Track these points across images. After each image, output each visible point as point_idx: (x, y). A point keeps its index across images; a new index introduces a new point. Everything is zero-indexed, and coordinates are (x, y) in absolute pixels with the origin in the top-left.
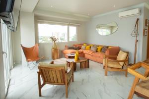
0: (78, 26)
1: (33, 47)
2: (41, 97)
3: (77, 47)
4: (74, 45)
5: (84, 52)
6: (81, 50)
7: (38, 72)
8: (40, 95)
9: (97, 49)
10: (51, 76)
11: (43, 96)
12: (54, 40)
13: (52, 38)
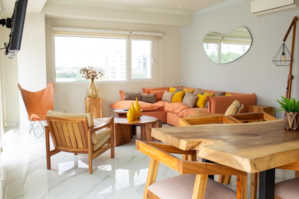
0: (156, 39)
1: (43, 91)
2: (49, 170)
3: (151, 95)
4: (144, 91)
5: (166, 109)
6: (159, 104)
7: (45, 127)
8: (49, 167)
9: (198, 99)
10: (66, 135)
11: (53, 170)
12: (90, 74)
13: (85, 70)
